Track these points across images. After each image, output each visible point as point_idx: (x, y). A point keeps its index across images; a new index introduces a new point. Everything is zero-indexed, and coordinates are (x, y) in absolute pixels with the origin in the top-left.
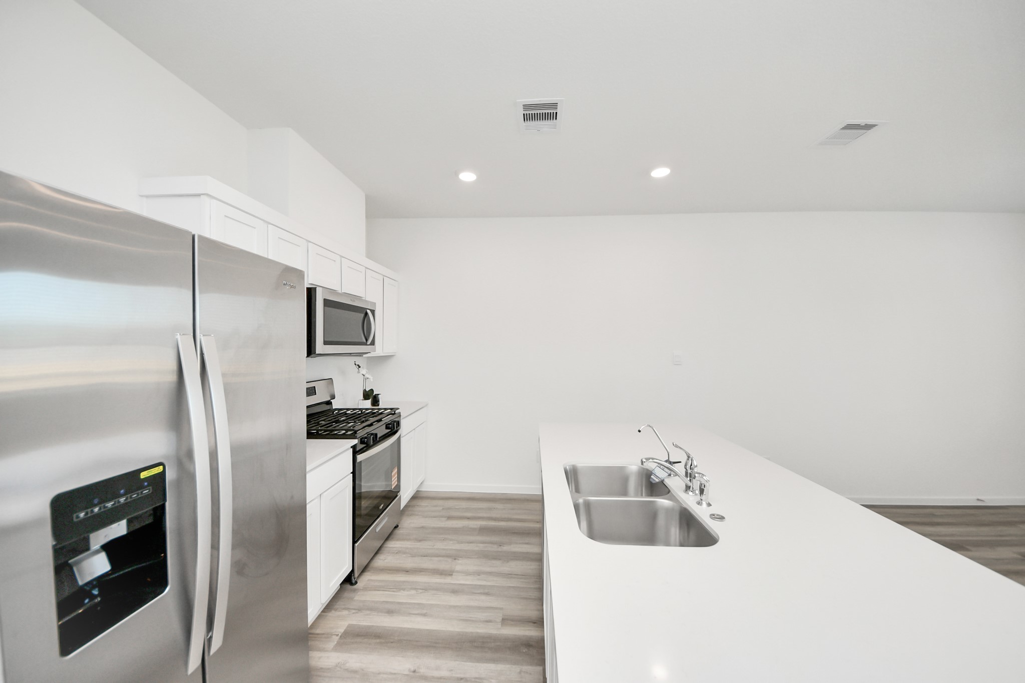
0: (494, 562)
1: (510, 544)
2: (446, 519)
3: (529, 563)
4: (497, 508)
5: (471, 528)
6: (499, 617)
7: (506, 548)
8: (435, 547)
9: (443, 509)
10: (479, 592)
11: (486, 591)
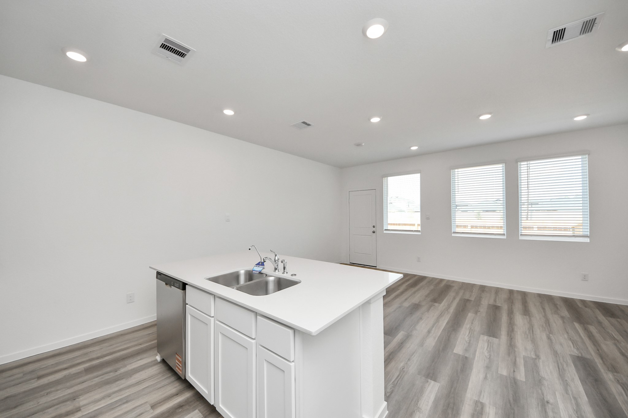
0: (117, 383)
1: (125, 366)
2: (36, 379)
3: (150, 369)
4: (93, 351)
5: (74, 374)
6: (148, 407)
7: (122, 370)
8: (40, 403)
9: (24, 375)
10: (118, 405)
11: (125, 401)
